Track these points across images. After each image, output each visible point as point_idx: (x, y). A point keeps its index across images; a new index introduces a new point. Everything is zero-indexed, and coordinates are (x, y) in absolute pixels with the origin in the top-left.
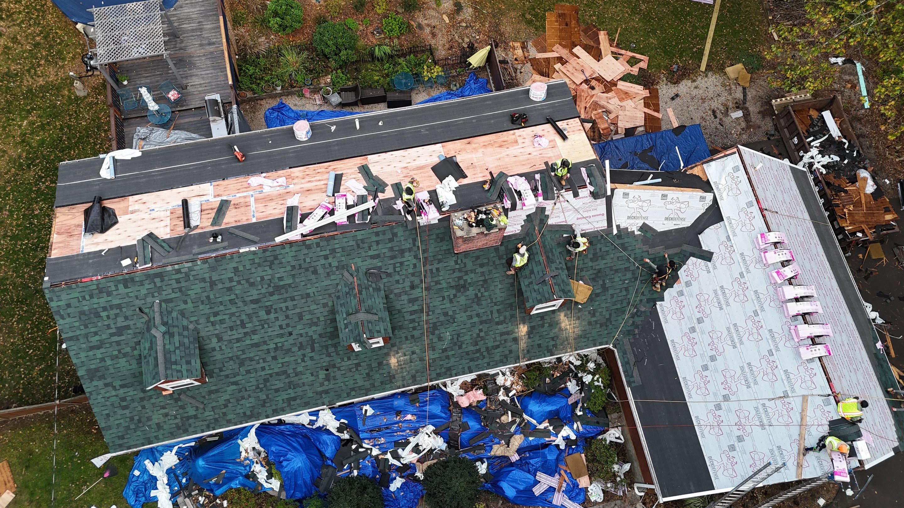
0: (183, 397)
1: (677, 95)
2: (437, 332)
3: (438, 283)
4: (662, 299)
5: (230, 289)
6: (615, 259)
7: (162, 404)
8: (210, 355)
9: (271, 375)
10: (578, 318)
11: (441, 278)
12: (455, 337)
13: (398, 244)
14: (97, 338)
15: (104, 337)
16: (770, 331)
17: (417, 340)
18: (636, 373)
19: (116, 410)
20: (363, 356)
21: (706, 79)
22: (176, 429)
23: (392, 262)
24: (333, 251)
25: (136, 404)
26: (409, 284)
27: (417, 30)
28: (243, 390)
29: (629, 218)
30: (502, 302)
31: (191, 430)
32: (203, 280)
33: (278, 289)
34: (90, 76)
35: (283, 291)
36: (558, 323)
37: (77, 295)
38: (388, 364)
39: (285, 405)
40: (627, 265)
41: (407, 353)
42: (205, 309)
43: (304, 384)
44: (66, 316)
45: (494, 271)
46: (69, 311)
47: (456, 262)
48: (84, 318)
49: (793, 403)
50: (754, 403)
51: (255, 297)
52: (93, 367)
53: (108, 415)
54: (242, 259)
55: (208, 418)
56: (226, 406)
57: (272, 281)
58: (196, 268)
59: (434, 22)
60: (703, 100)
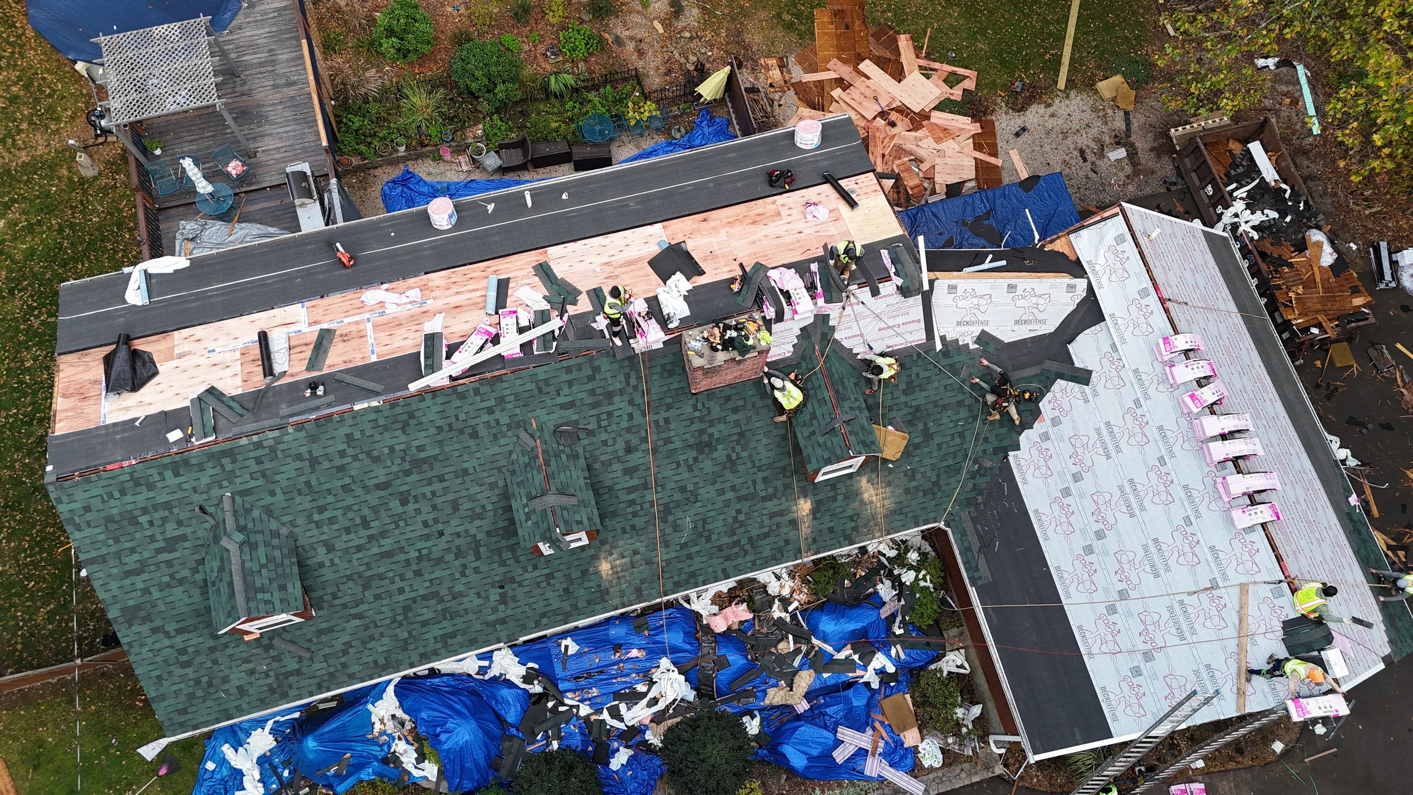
0: (275, 642)
1: (1024, 129)
2: (671, 518)
3: (668, 441)
4: (1017, 447)
5: (341, 469)
6: (942, 389)
7: (244, 655)
8: (316, 574)
9: (414, 600)
10: (889, 484)
11: (672, 433)
12: (701, 523)
13: (602, 383)
14: (136, 557)
15: (146, 554)
16: (1186, 487)
17: (640, 532)
18: (982, 564)
19: (172, 668)
20: (558, 562)
21: (1067, 102)
22: (268, 694)
23: (595, 412)
24: (501, 400)
25: (202, 658)
26: (623, 445)
27: (615, 47)
28: (372, 625)
29: (959, 324)
30: (770, 466)
31: (292, 693)
32: (299, 457)
33: (417, 464)
34: (101, 144)
35: (425, 467)
36: (858, 493)
37: (99, 491)
38: (597, 573)
39: (439, 645)
40: (960, 397)
41: (625, 554)
42: (304, 502)
43: (466, 610)
44: (83, 525)
45: (754, 418)
46: (89, 516)
47: (695, 408)
48: (112, 527)
49: (1226, 596)
50: (1167, 601)
51: (382, 479)
52: (131, 603)
53: (160, 678)
54: (358, 420)
55: (319, 673)
56: (345, 653)
57: (408, 452)
58: (285, 438)
59: (640, 33)
60: (1065, 134)
